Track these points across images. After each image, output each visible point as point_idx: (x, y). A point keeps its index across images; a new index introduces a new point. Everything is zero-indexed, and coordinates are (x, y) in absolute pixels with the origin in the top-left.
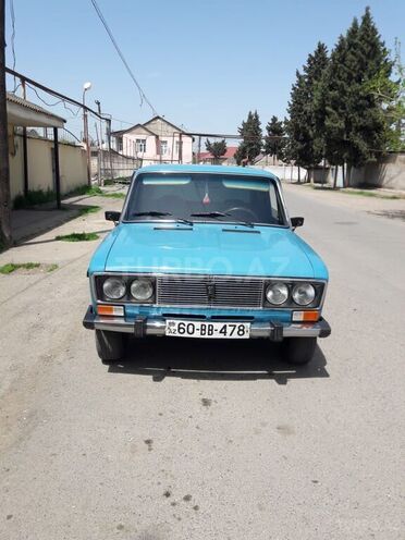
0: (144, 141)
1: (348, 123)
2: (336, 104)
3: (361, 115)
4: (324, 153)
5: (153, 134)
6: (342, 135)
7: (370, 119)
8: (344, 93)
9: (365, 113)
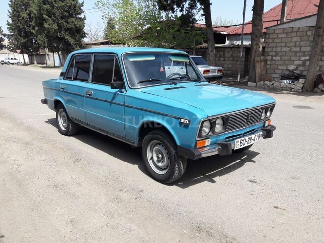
1: (60, 26)
2: (49, 14)
3: (67, 22)
4: (46, 45)
6: (57, 33)
7: (73, 24)
8: (53, 7)
9: (69, 20)
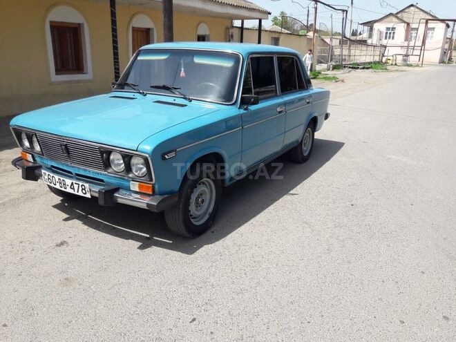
0: (393, 29)
5: (405, 22)
